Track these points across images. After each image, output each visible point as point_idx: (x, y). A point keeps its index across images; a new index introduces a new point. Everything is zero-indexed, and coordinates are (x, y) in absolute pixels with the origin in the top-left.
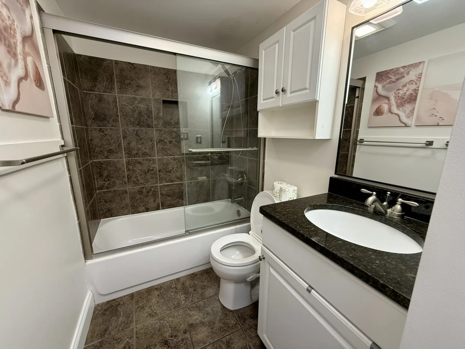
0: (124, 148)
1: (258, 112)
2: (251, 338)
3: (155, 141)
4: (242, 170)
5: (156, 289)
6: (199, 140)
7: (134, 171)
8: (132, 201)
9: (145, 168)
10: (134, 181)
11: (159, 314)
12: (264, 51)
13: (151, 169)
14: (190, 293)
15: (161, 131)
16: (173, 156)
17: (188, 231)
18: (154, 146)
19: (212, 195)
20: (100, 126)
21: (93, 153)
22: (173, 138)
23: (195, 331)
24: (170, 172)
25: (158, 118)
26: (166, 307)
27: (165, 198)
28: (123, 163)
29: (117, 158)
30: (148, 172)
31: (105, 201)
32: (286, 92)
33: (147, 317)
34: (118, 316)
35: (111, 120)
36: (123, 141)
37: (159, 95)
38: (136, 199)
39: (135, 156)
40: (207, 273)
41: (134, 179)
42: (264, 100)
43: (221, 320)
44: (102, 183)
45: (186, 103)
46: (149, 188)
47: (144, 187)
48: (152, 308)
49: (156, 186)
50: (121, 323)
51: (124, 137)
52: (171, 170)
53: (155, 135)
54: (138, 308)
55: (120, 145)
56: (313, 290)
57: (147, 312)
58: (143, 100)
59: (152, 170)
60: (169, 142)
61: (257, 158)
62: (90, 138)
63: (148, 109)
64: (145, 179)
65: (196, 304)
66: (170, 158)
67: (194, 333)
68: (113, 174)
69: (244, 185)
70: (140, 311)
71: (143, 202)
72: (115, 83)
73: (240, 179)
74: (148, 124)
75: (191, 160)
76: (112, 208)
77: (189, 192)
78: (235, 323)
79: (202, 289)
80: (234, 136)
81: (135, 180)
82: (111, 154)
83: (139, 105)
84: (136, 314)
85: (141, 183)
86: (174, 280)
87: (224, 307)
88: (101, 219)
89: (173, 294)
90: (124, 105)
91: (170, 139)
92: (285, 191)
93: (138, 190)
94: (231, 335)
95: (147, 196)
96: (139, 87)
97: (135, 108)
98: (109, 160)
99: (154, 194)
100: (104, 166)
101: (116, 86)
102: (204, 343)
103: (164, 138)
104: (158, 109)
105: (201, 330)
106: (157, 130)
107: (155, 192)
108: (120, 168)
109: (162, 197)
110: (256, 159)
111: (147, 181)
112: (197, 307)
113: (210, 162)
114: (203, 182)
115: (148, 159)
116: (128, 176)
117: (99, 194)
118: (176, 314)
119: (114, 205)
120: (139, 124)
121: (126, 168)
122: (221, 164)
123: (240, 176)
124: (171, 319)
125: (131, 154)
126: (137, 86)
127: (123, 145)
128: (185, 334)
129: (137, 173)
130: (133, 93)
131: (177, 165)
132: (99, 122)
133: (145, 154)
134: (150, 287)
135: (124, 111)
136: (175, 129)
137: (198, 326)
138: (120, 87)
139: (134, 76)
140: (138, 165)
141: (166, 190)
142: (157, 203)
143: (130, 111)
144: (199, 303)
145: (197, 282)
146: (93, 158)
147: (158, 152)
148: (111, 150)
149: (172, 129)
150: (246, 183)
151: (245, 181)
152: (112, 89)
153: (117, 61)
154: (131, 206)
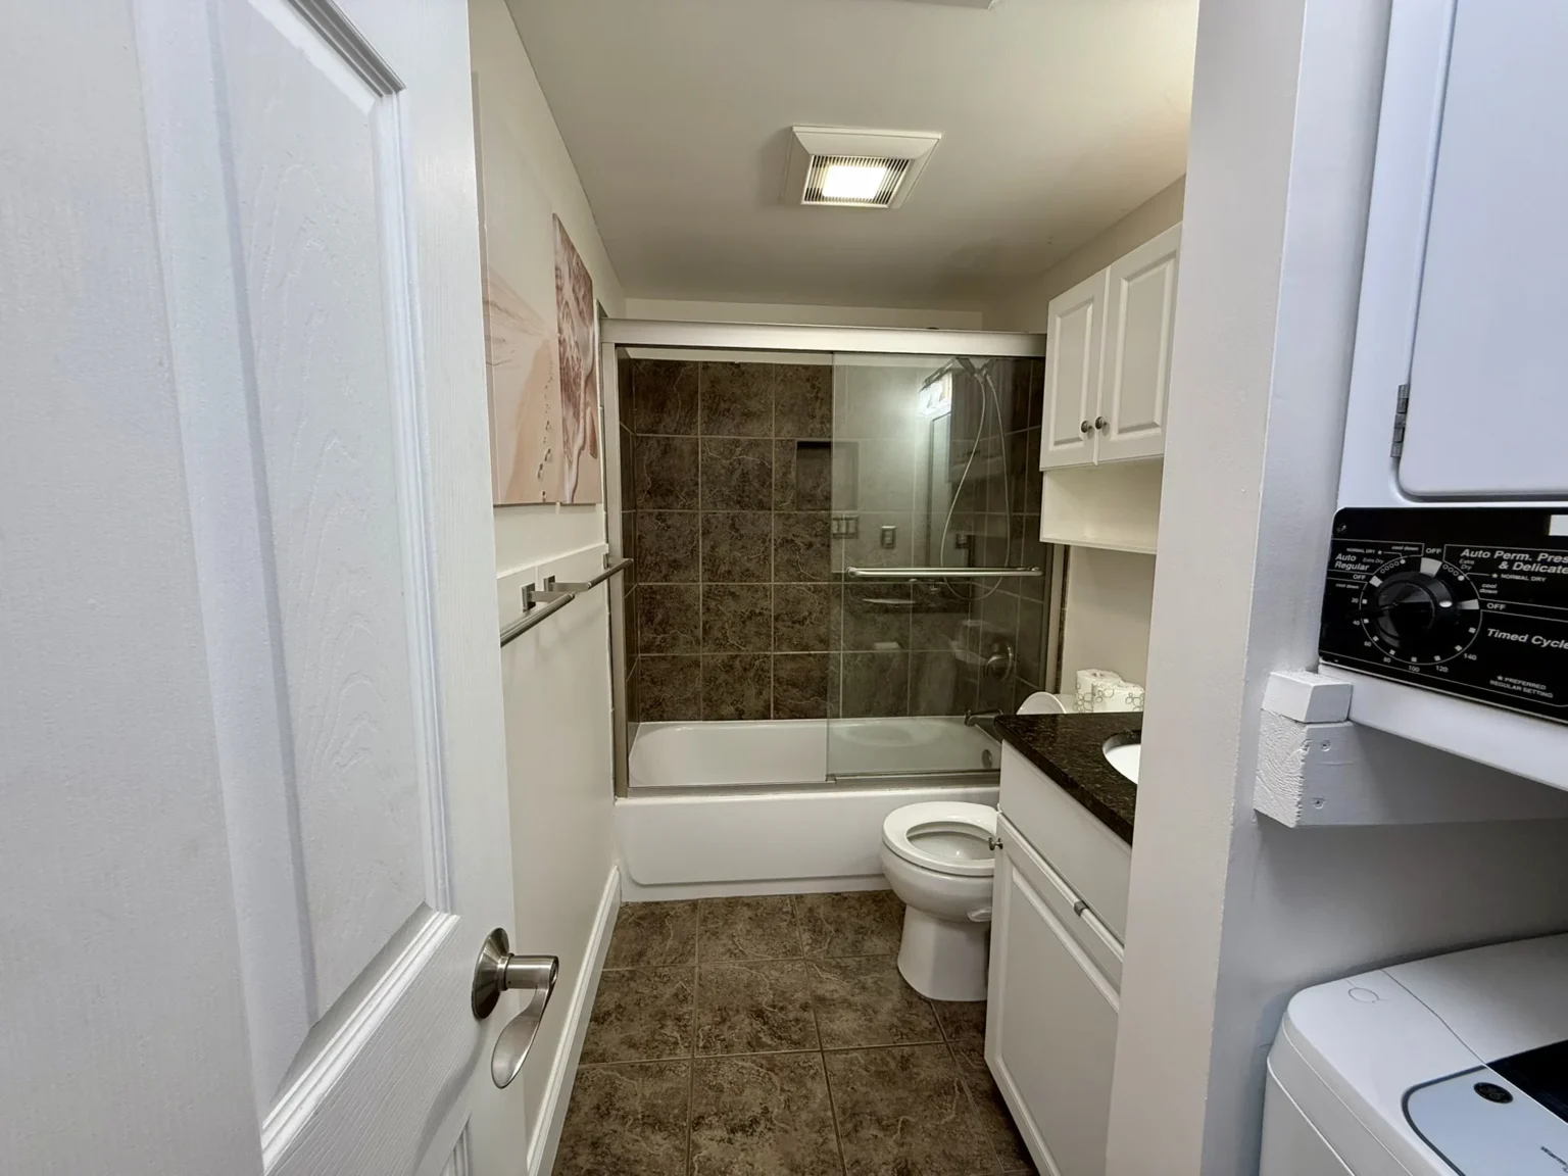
0: (704, 558)
1: (1042, 473)
2: (966, 1070)
3: (773, 542)
4: (1002, 630)
5: (748, 905)
6: (888, 540)
7: (719, 613)
8: (708, 688)
9: (743, 608)
10: (718, 639)
11: (750, 957)
12: (1058, 320)
13: (758, 611)
14: (826, 934)
15: (789, 517)
16: (814, 580)
17: (833, 775)
18: (769, 555)
19: (912, 698)
20: (660, 508)
21: (641, 567)
22: (816, 535)
23: (829, 1013)
24: (802, 622)
25: (783, 486)
26: (766, 948)
27: (785, 691)
28: (697, 592)
29: (686, 581)
30: (750, 618)
31: (652, 679)
32: (1109, 429)
33: (723, 954)
34: (665, 938)
35: (683, 494)
36: (703, 542)
37: (790, 432)
38: (717, 682)
39: (724, 577)
40: (874, 901)
41: (716, 633)
42: (1057, 443)
43: (896, 1011)
44: (651, 636)
45: (856, 444)
46: (749, 658)
47: (737, 656)
48: (736, 939)
49: (766, 656)
50: (670, 949)
51: (706, 533)
52: (805, 618)
53: (774, 527)
54: (706, 932)
55: (694, 551)
56: (1086, 911)
57: (725, 945)
58: (754, 444)
59: (761, 614)
60: (805, 545)
61: (1043, 599)
62: (638, 534)
63: (762, 464)
64: (741, 635)
65: (839, 960)
66: (806, 586)
67: (825, 1015)
68: (674, 618)
69: (1006, 676)
70: (709, 938)
71: (732, 693)
72: (699, 412)
73: (994, 658)
74: (761, 501)
75: (857, 594)
76: (664, 700)
77: (848, 681)
78: (930, 1027)
79: (857, 932)
80: (986, 534)
81: (720, 635)
82: (675, 572)
83: (745, 456)
84: (702, 943)
85: (732, 645)
86: (790, 896)
87: (908, 987)
88: (639, 721)
89: (784, 924)
90: (712, 458)
91: (808, 538)
92: (1103, 694)
93: (723, 661)
94: (916, 1048)
95: (741, 679)
96: (748, 415)
97: (735, 463)
98: (670, 584)
99: (760, 676)
100: (658, 597)
101: (699, 418)
102: (846, 1042)
103: (794, 535)
104: (787, 465)
105: (841, 1016)
106: (780, 515)
107: (762, 670)
108: (689, 606)
109: (777, 686)
110: (1040, 602)
111: (746, 642)
112: (838, 966)
113: (911, 602)
114: (887, 658)
115: (753, 586)
116: (705, 623)
117: (643, 661)
118: (788, 967)
119: (667, 693)
120: (739, 502)
121: (703, 605)
122: (945, 610)
123: (996, 648)
124: (775, 974)
125: (716, 572)
126: (743, 414)
127: (700, 550)
128: (805, 1011)
129: (725, 619)
130: (733, 431)
131: (821, 606)
132: (659, 498)
133: (747, 574)
134: (732, 898)
135: (710, 472)
136: (823, 512)
137: (837, 1005)
138: (706, 419)
139: (738, 392)
140: (729, 601)
141: (789, 667)
142: (765, 701)
143: (723, 471)
144: (846, 960)
145: (845, 915)
146: (639, 578)
147: (776, 569)
148: (675, 561)
149: (815, 512)
150: (1011, 670)
151: (1010, 665)
152: (692, 424)
153: (706, 362)
154: (704, 700)
